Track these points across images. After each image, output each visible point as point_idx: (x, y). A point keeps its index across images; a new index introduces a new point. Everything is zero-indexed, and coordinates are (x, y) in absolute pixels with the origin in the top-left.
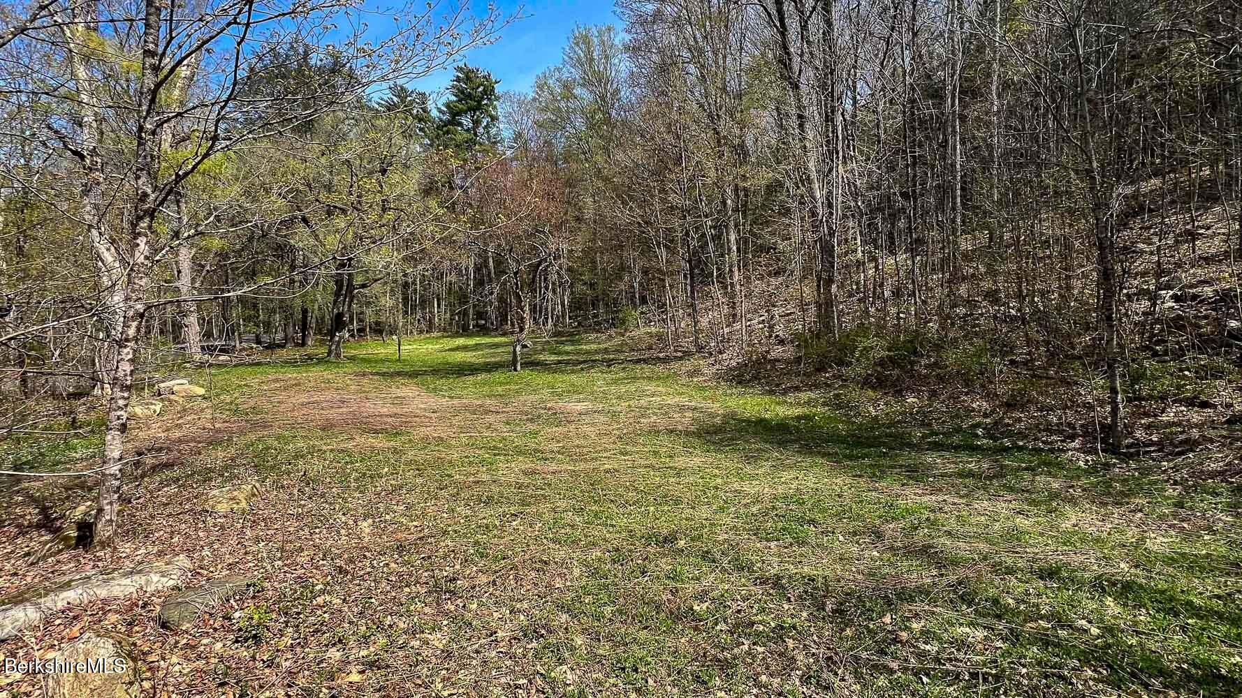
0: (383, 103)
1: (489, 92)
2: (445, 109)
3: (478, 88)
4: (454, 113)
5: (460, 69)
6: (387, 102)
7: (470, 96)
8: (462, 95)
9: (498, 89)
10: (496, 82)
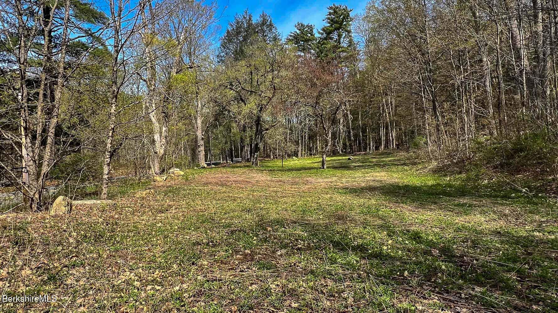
0: (292, 34)
1: (347, 16)
2: (323, 32)
3: (341, 16)
4: (328, 32)
5: (331, 8)
6: (294, 34)
7: (336, 22)
8: (332, 22)
9: (352, 14)
10: (351, 11)
